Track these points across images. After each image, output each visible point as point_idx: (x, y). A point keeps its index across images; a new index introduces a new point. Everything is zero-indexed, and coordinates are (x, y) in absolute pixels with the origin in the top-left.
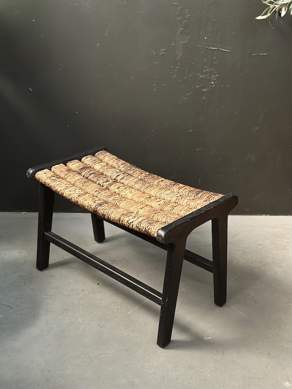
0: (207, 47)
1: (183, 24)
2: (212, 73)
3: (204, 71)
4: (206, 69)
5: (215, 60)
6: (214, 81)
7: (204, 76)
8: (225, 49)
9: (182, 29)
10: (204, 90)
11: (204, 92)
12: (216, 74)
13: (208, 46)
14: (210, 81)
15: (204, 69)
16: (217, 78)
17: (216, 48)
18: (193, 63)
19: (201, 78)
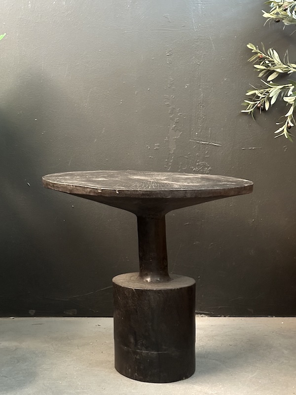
1: (175, 121)
2: (205, 166)
3: (197, 164)
4: (198, 162)
5: (207, 154)
7: (197, 168)
8: (215, 143)
12: (209, 167)
13: (200, 141)
15: (196, 162)
16: (210, 171)
17: (207, 143)
18: (186, 156)
19: (194, 171)
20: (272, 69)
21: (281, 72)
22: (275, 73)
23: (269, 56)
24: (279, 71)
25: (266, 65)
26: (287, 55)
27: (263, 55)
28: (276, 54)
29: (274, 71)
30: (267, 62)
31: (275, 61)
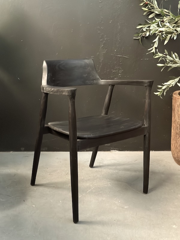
1: (103, 43)
2: (119, 69)
4: (116, 67)
5: (121, 62)
6: (121, 74)
7: (115, 71)
8: (126, 56)
9: (103, 46)
10: (115, 78)
12: (122, 70)
13: (117, 55)
14: (118, 73)
16: (122, 72)
17: (121, 56)
18: (109, 64)
19: (113, 72)
20: (152, 11)
21: (158, 13)
22: (154, 14)
23: (151, 3)
24: (157, 12)
25: (149, 9)
26: (162, 4)
27: (148, 2)
28: (156, 3)
29: (153, 12)
30: (150, 7)
31: (155, 6)
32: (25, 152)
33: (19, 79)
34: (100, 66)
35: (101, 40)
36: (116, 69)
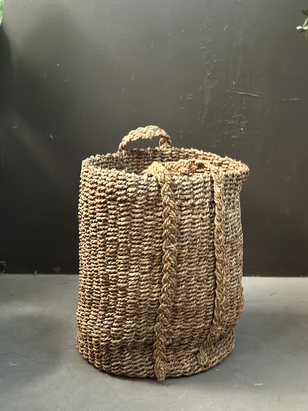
0: (235, 92)
1: (211, 68)
2: (241, 119)
3: (233, 117)
4: (235, 115)
5: (244, 106)
6: (243, 128)
7: (232, 121)
8: (254, 94)
9: (209, 74)
10: (233, 137)
11: (234, 139)
12: (245, 120)
13: (235, 90)
14: (239, 127)
15: (233, 115)
16: (247, 124)
17: (245, 93)
18: (221, 108)
19: (230, 124)
32: (62, 276)
33: (51, 137)
34: (206, 113)
35: (207, 63)
36: (235, 118)
